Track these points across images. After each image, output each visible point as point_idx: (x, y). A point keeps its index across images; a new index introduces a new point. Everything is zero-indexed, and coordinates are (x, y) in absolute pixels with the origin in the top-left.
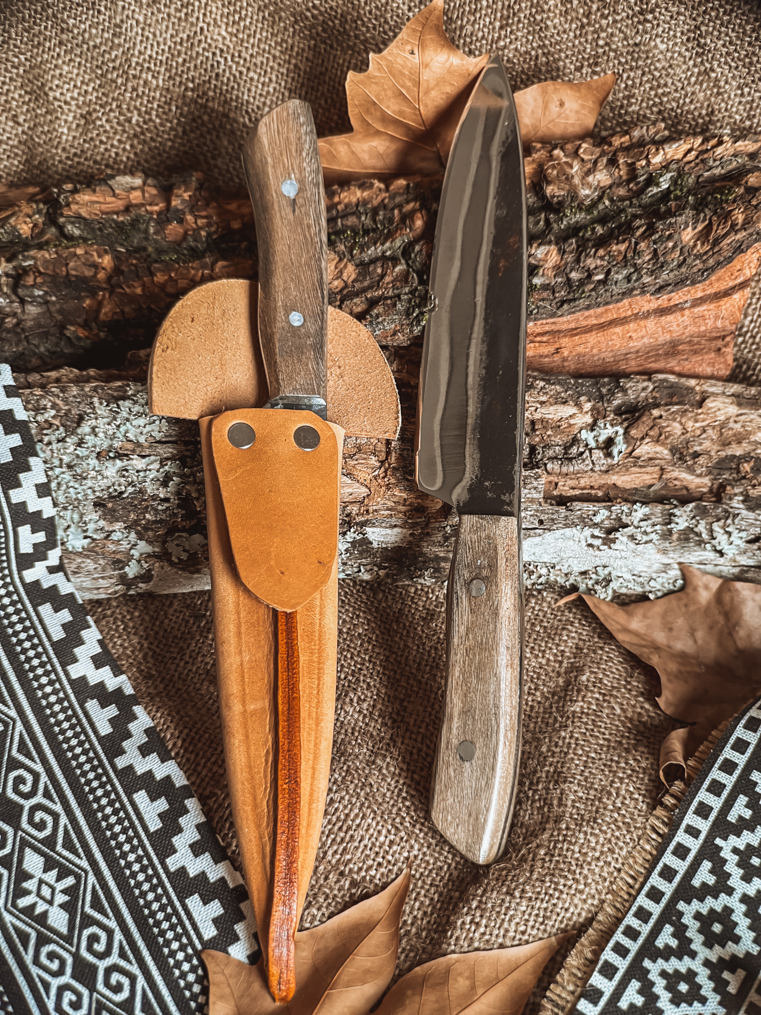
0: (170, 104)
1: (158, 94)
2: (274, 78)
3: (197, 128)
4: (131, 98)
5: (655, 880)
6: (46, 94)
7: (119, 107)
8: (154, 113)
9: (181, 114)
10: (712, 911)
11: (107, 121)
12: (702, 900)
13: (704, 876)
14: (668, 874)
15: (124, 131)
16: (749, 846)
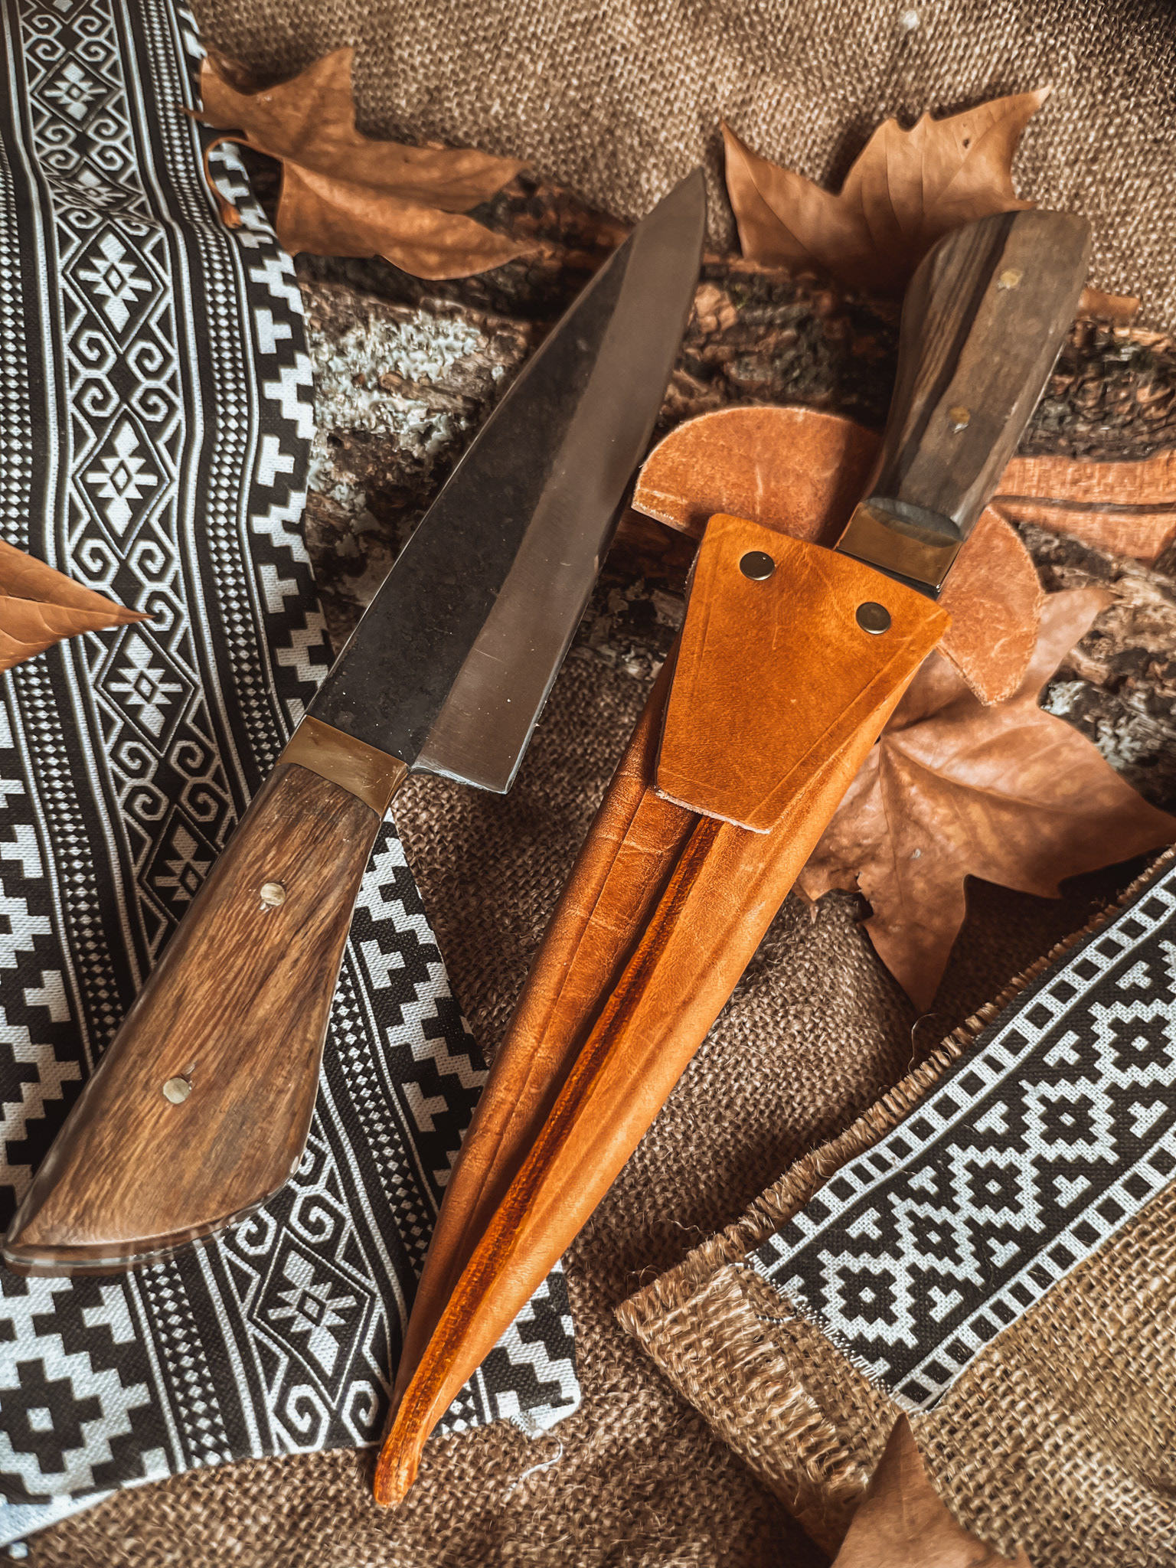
0: (543, 100)
1: (532, 84)
2: (682, 95)
3: (570, 139)
4: (497, 82)
5: (927, 1112)
6: (391, 51)
7: (478, 89)
8: (521, 106)
9: (554, 116)
10: (992, 1165)
11: (459, 105)
12: (982, 1149)
13: (994, 1120)
14: (947, 1107)
15: (475, 123)
16: (1063, 1099)
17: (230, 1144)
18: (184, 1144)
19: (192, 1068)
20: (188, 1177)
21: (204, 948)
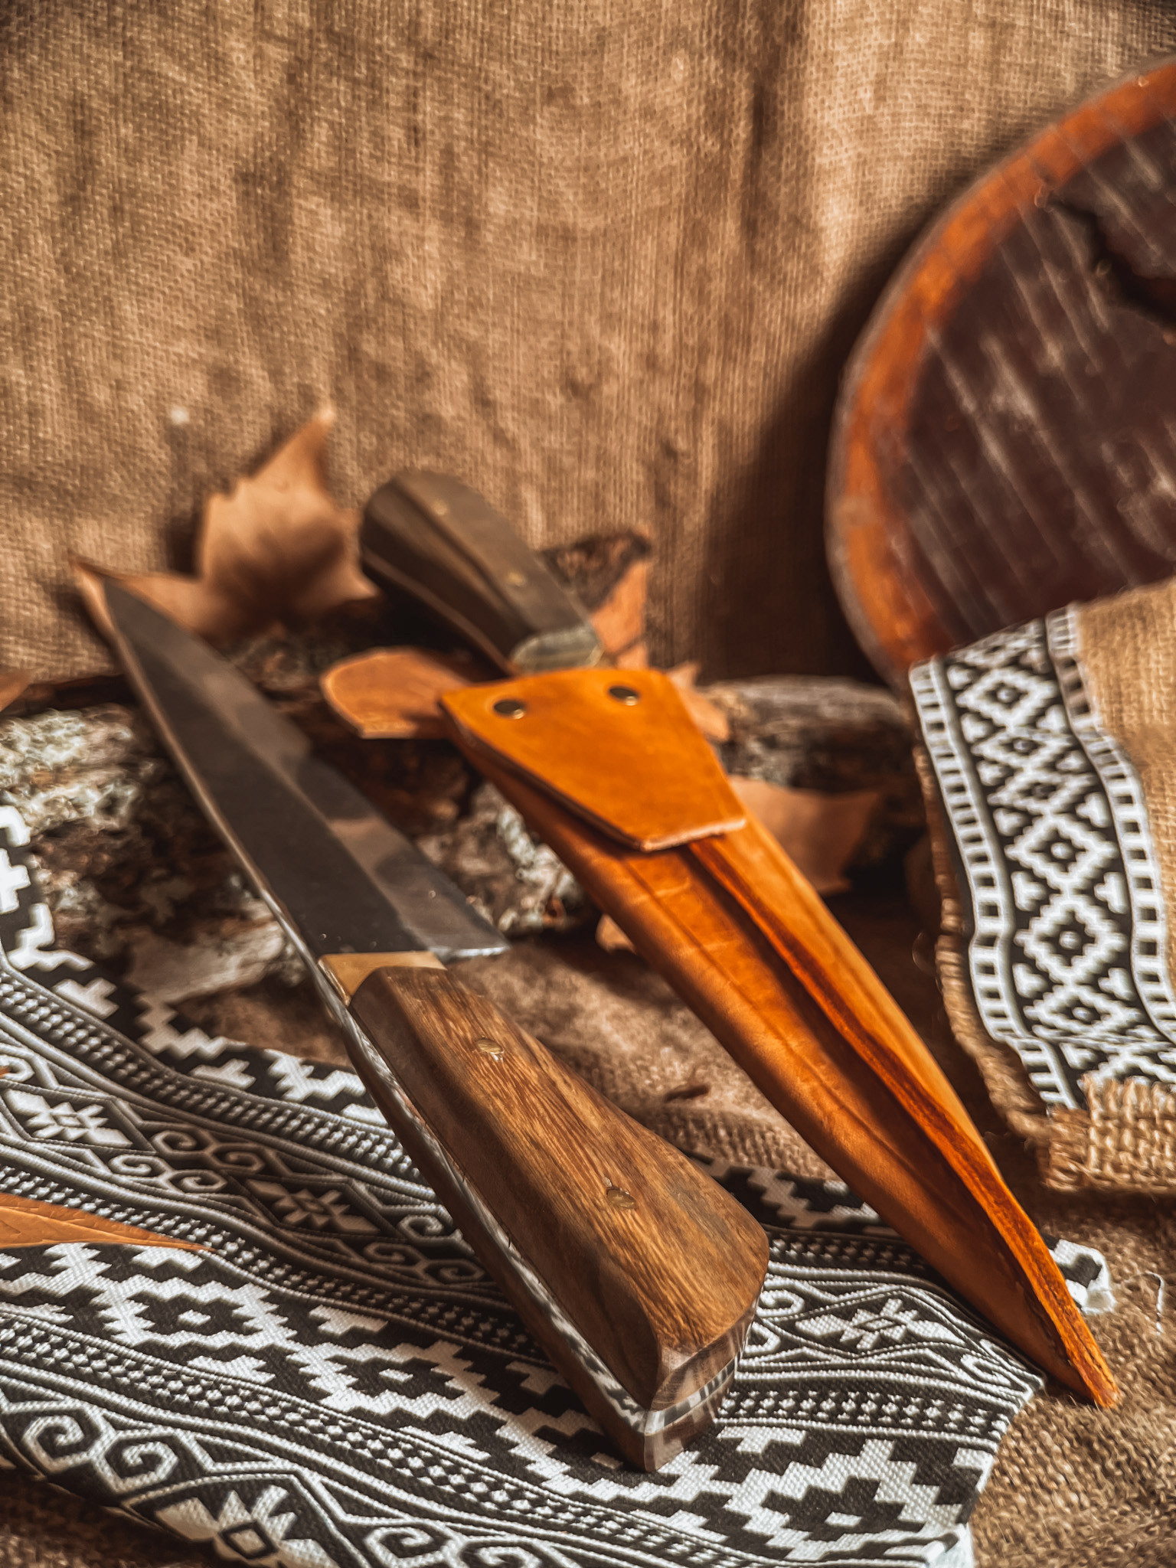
17: (702, 1213)
18: (678, 1233)
19: (607, 1181)
20: (713, 1251)
21: (498, 1103)
